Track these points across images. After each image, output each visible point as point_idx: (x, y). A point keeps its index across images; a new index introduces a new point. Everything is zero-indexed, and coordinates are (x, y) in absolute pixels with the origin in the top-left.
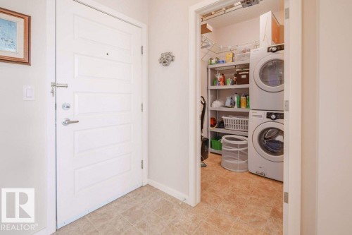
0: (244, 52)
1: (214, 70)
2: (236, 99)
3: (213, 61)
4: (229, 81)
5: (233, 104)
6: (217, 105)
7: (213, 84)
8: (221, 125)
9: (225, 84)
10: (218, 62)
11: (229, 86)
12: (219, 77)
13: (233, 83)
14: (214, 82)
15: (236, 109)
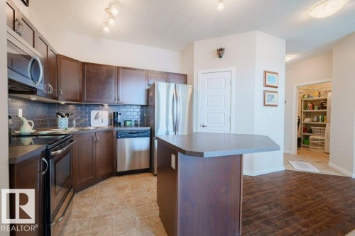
0: (326, 92)
1: (306, 101)
2: (320, 117)
3: (306, 96)
4: (316, 107)
5: (318, 120)
6: (307, 120)
7: (305, 109)
8: (311, 131)
9: (313, 109)
10: (309, 97)
11: (316, 110)
12: (309, 105)
13: (319, 109)
14: (306, 107)
15: (320, 122)
